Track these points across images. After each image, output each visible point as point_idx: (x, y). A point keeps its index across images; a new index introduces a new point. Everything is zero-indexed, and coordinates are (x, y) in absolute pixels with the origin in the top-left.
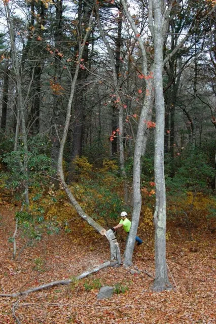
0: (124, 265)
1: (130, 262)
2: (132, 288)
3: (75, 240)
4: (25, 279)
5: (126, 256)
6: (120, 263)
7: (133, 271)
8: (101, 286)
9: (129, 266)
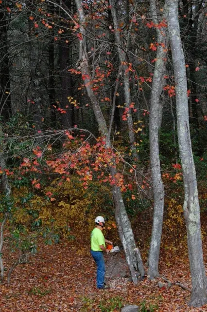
0: (149, 276)
1: (156, 273)
2: (162, 306)
3: (79, 251)
4: (21, 307)
5: (151, 264)
6: (143, 275)
7: (161, 284)
8: (122, 307)
9: (155, 278)
